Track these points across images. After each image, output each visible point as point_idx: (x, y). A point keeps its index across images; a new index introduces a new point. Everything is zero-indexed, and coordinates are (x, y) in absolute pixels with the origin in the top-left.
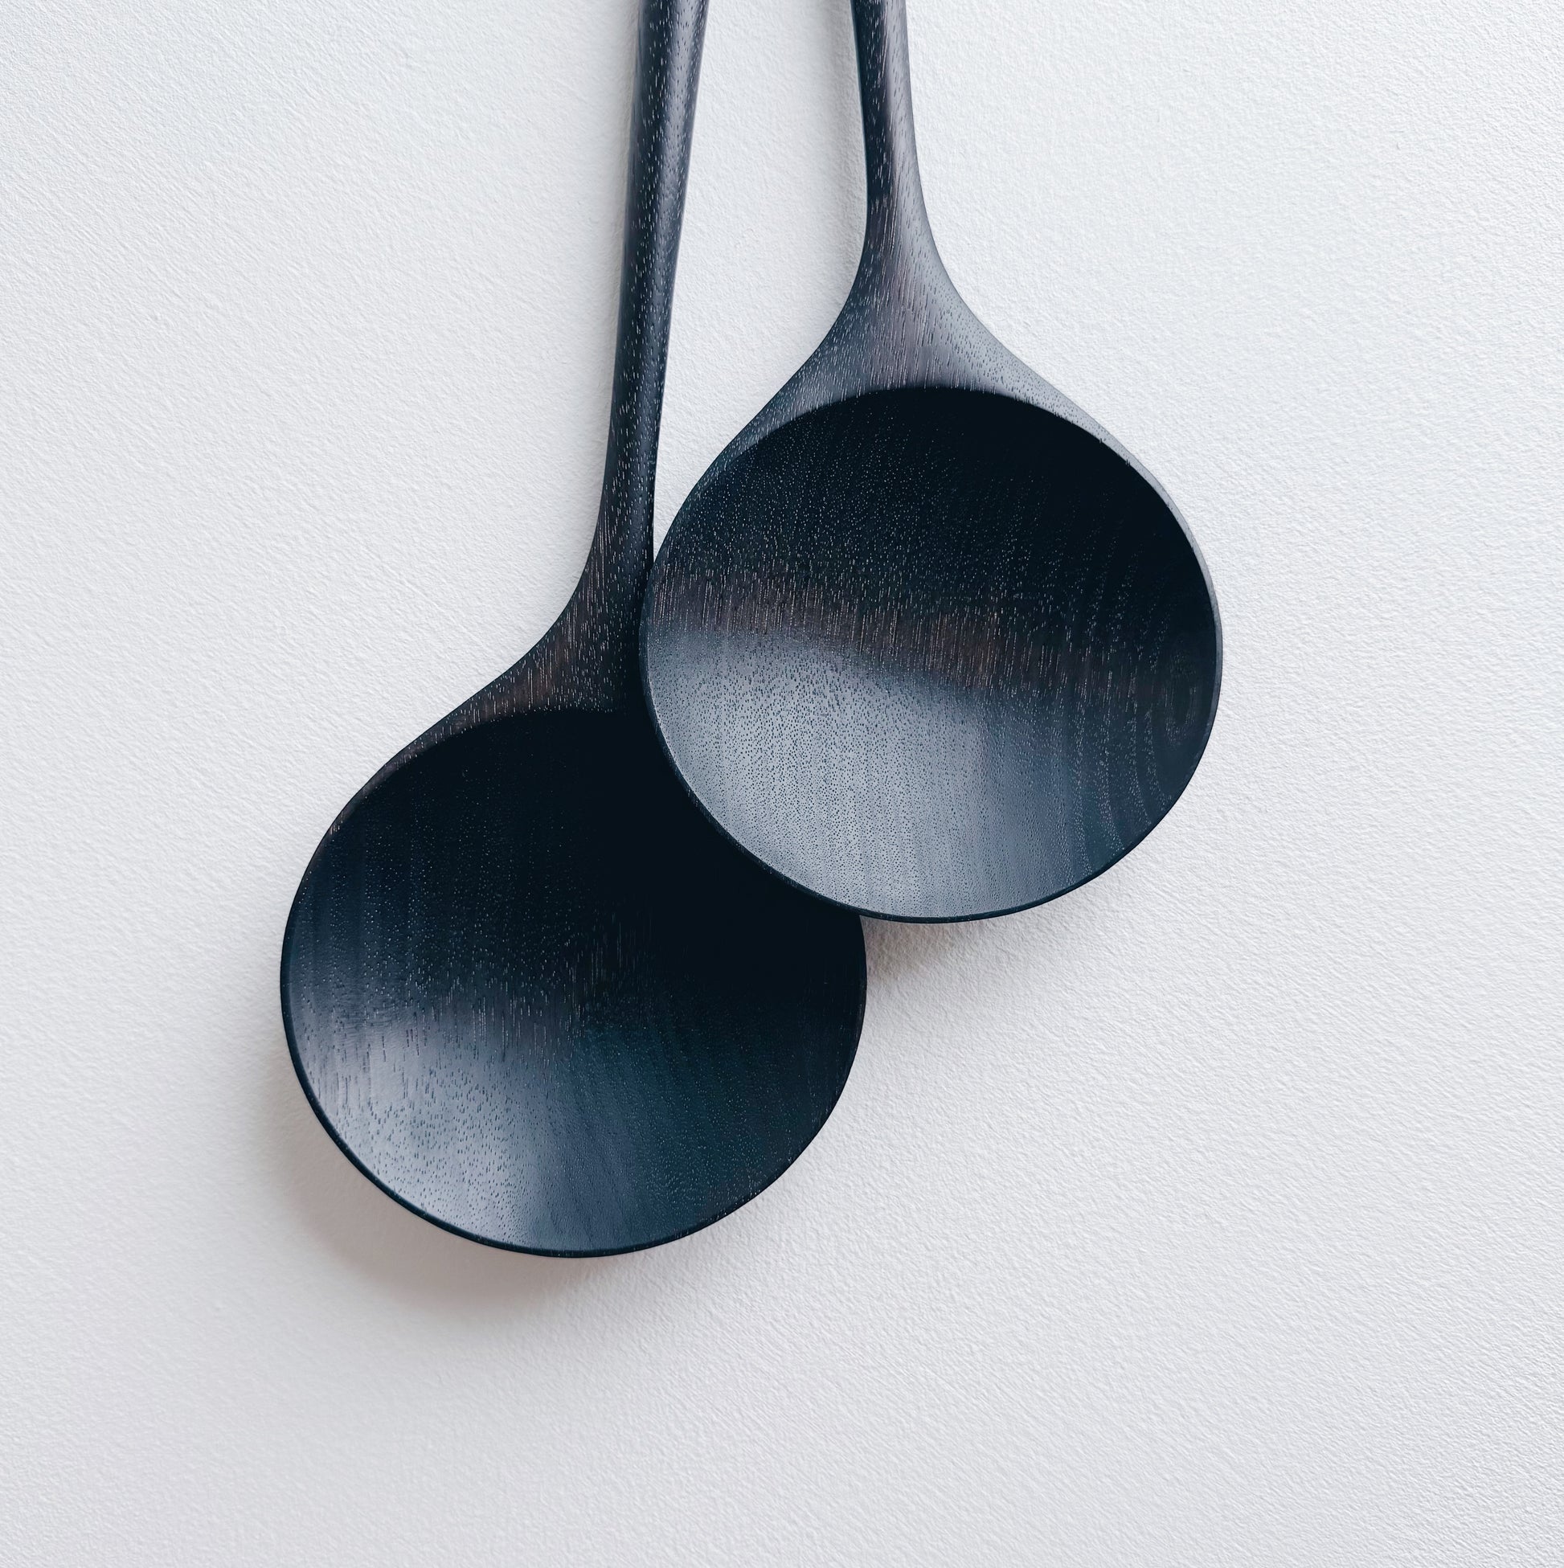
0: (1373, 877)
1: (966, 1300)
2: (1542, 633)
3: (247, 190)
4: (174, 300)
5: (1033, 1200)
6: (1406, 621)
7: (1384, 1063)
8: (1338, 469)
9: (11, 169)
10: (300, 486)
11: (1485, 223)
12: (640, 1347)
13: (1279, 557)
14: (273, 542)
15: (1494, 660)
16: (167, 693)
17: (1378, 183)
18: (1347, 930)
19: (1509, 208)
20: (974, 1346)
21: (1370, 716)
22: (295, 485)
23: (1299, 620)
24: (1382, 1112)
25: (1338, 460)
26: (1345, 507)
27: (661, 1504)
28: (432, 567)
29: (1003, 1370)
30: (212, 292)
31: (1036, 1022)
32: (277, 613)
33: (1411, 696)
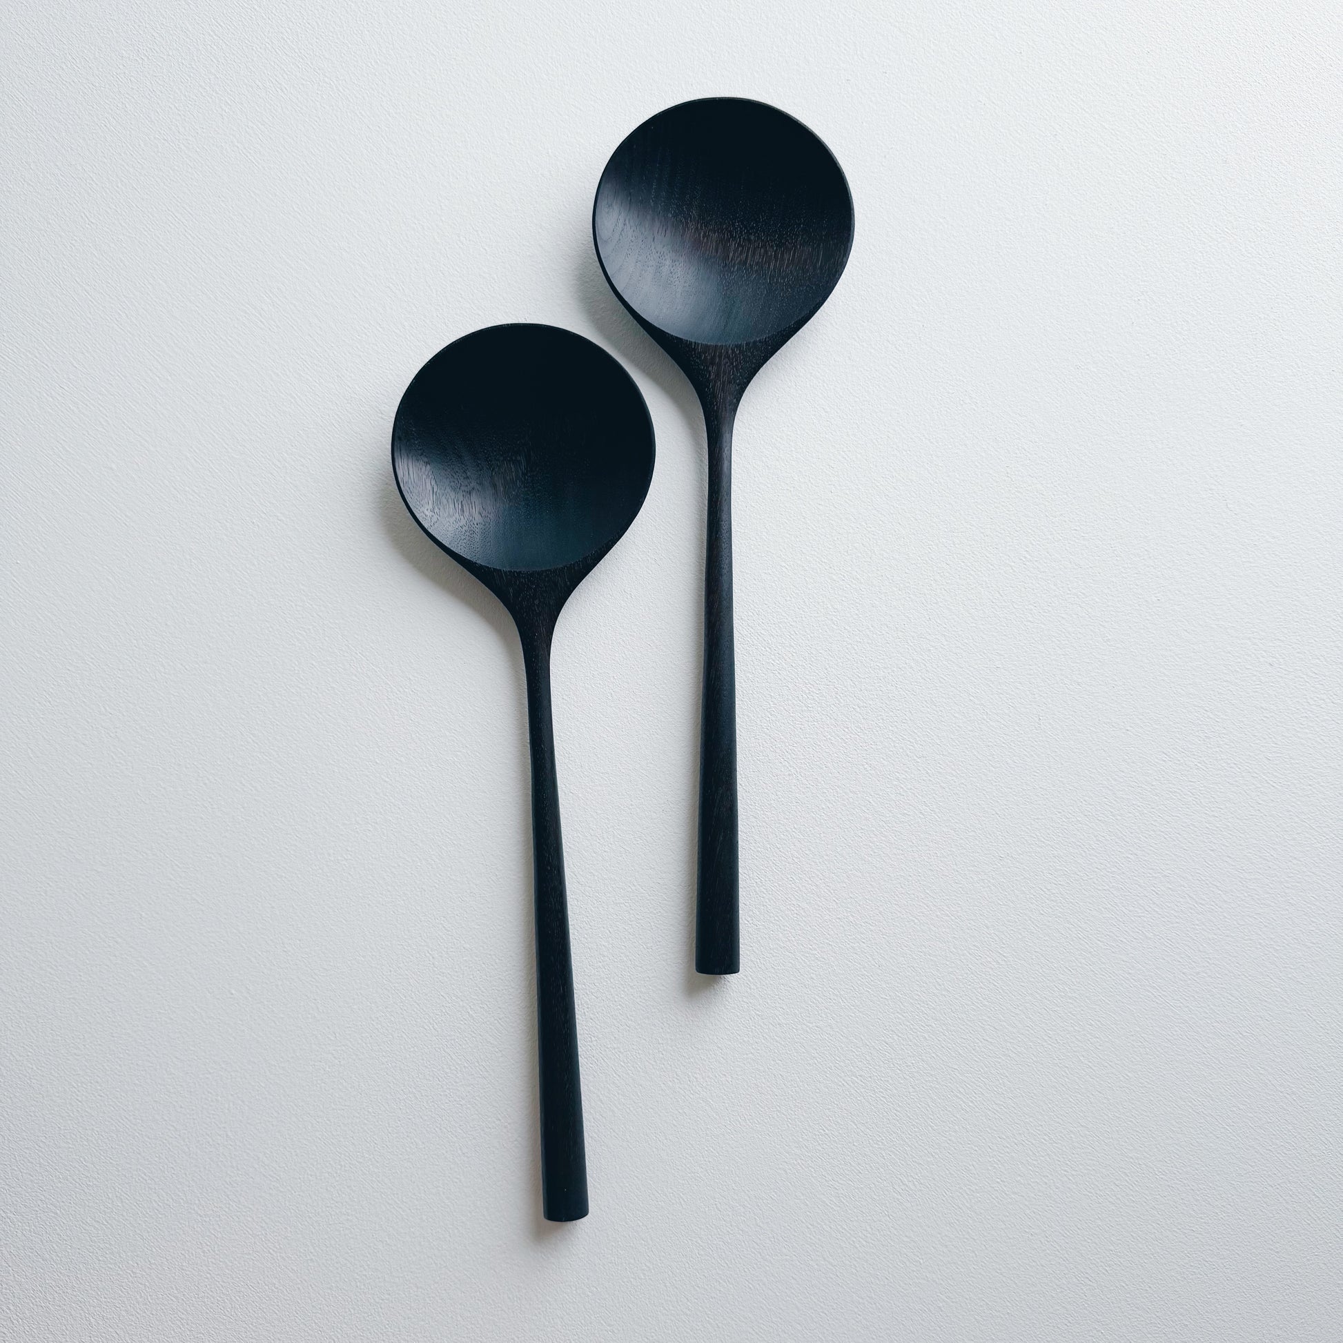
0: (795, 826)
1: (591, 1015)
2: (882, 719)
3: (302, 468)
4: (263, 515)
5: (626, 968)
6: (819, 709)
7: (795, 915)
8: (792, 637)
9: (191, 447)
10: (314, 606)
11: (869, 529)
12: (433, 1027)
13: (762, 675)
14: (298, 630)
15: (859, 730)
16: (241, 697)
17: (821, 507)
18: (782, 851)
19: (881, 522)
20: (593, 1038)
21: (799, 751)
22: (311, 605)
23: (770, 704)
24: (793, 939)
25: (793, 633)
26: (794, 654)
27: (436, 1106)
28: (371, 647)
29: (605, 1051)
30: (281, 513)
31: (635, 884)
32: (297, 663)
33: (819, 743)
